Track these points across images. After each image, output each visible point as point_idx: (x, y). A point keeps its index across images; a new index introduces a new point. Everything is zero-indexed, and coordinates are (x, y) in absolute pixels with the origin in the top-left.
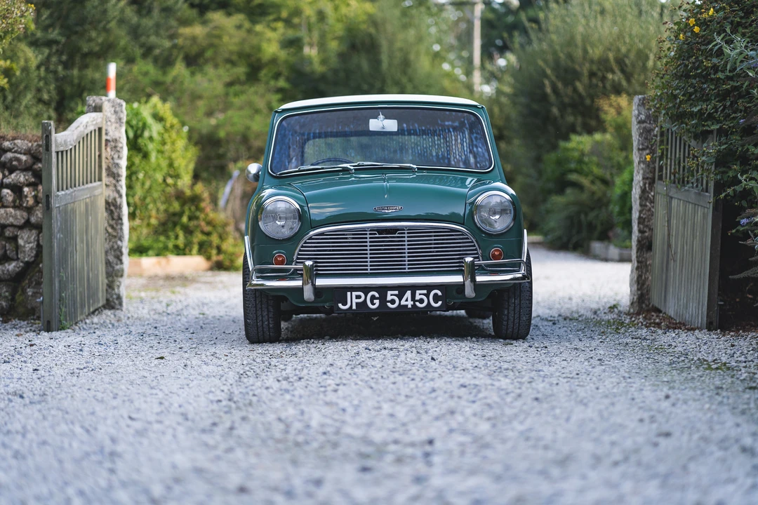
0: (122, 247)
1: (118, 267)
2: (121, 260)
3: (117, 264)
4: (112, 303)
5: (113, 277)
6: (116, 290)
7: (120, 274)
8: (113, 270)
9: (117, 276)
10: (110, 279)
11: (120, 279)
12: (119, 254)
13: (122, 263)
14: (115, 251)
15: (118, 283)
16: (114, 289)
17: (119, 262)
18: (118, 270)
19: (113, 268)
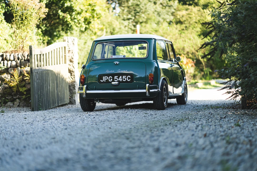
0: (75, 85)
1: (74, 91)
2: (75, 89)
3: (74, 90)
4: (73, 103)
5: (72, 94)
6: (74, 98)
7: (75, 93)
8: (73, 92)
9: (74, 94)
10: (72, 95)
11: (75, 95)
12: (74, 86)
13: (75, 90)
14: (73, 86)
15: (74, 96)
16: (73, 98)
17: (74, 89)
18: (74, 92)
19: (73, 91)
